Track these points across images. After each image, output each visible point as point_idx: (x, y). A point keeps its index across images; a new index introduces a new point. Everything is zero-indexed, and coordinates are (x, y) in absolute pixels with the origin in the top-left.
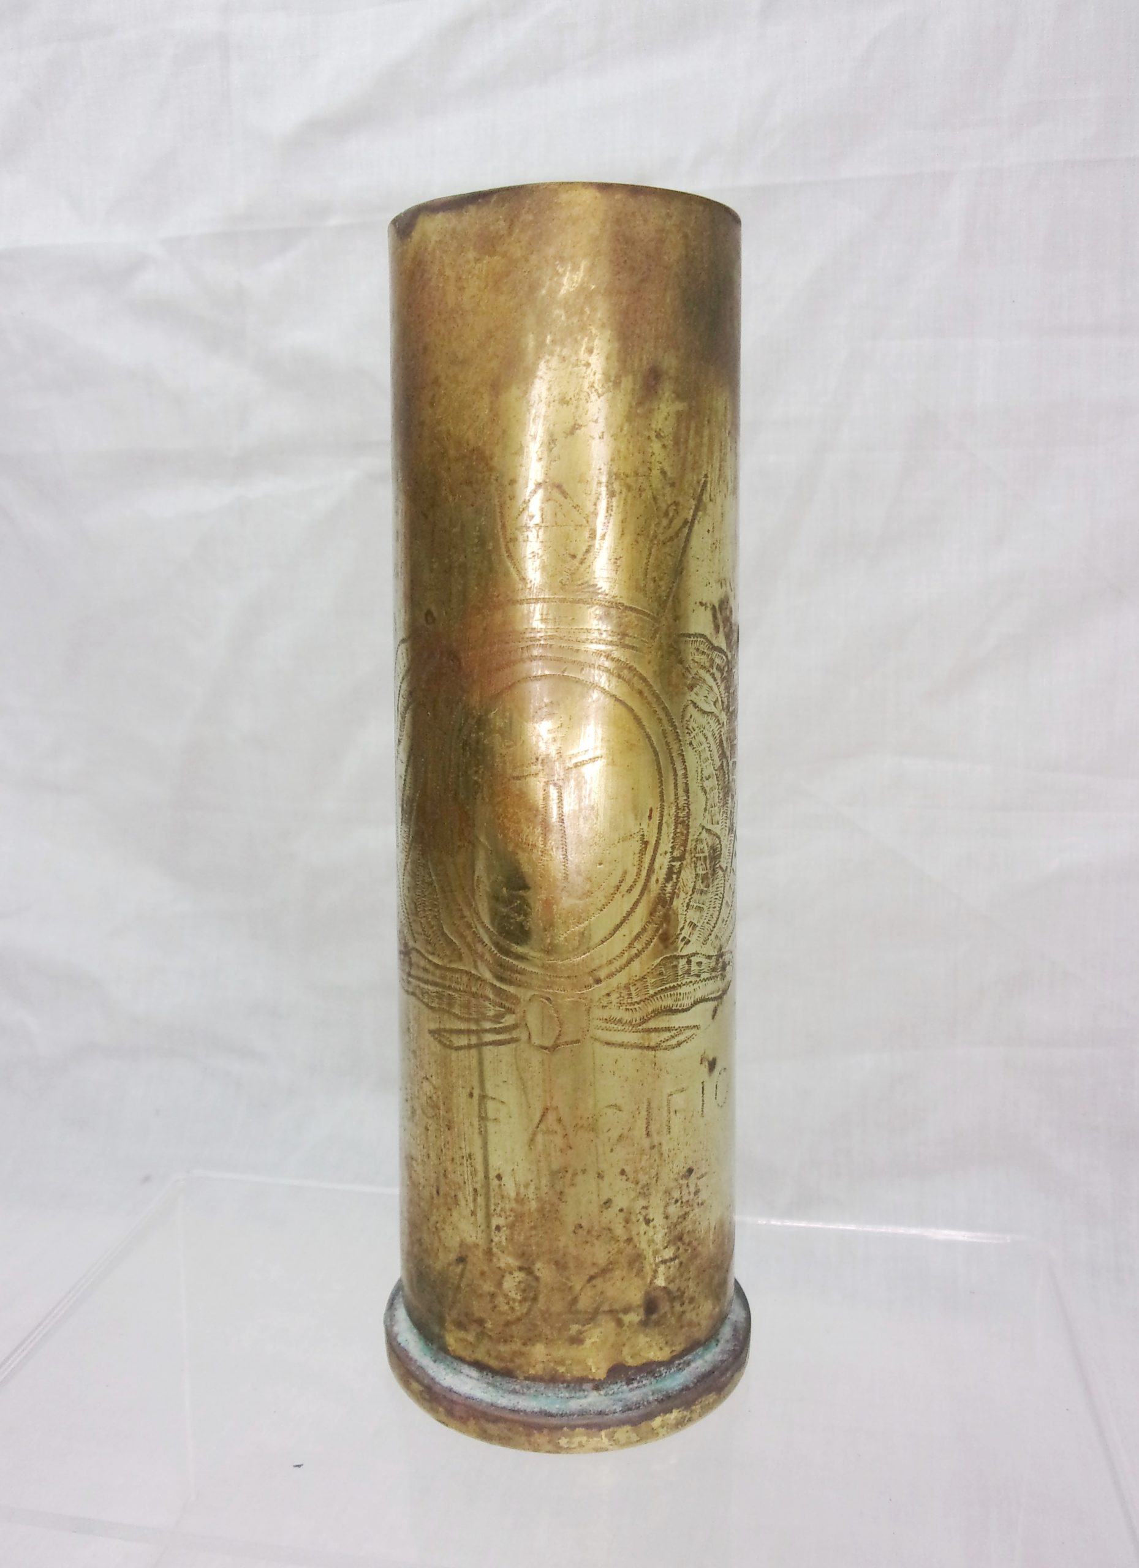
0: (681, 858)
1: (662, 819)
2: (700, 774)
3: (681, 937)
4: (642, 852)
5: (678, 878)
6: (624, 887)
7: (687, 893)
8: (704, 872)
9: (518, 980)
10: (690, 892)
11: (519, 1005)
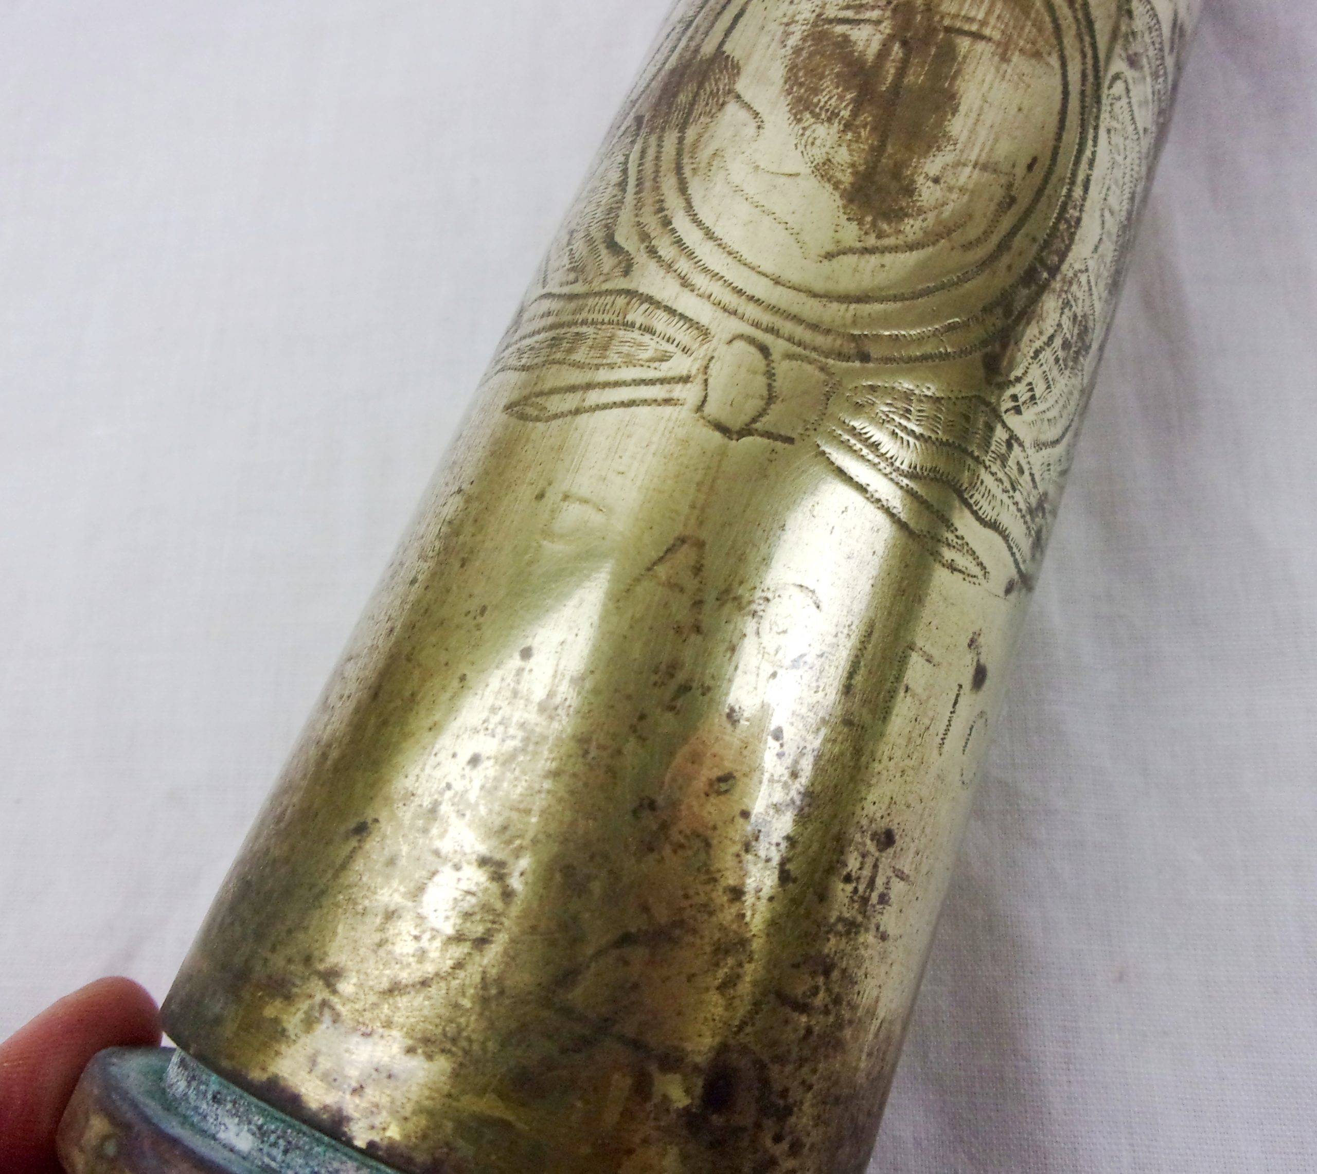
1: (1046, 187)
3: (1012, 390)
4: (1004, 207)
6: (959, 236)
7: (1041, 333)
8: (1068, 336)
9: (722, 305)
10: (1045, 338)
11: (706, 346)
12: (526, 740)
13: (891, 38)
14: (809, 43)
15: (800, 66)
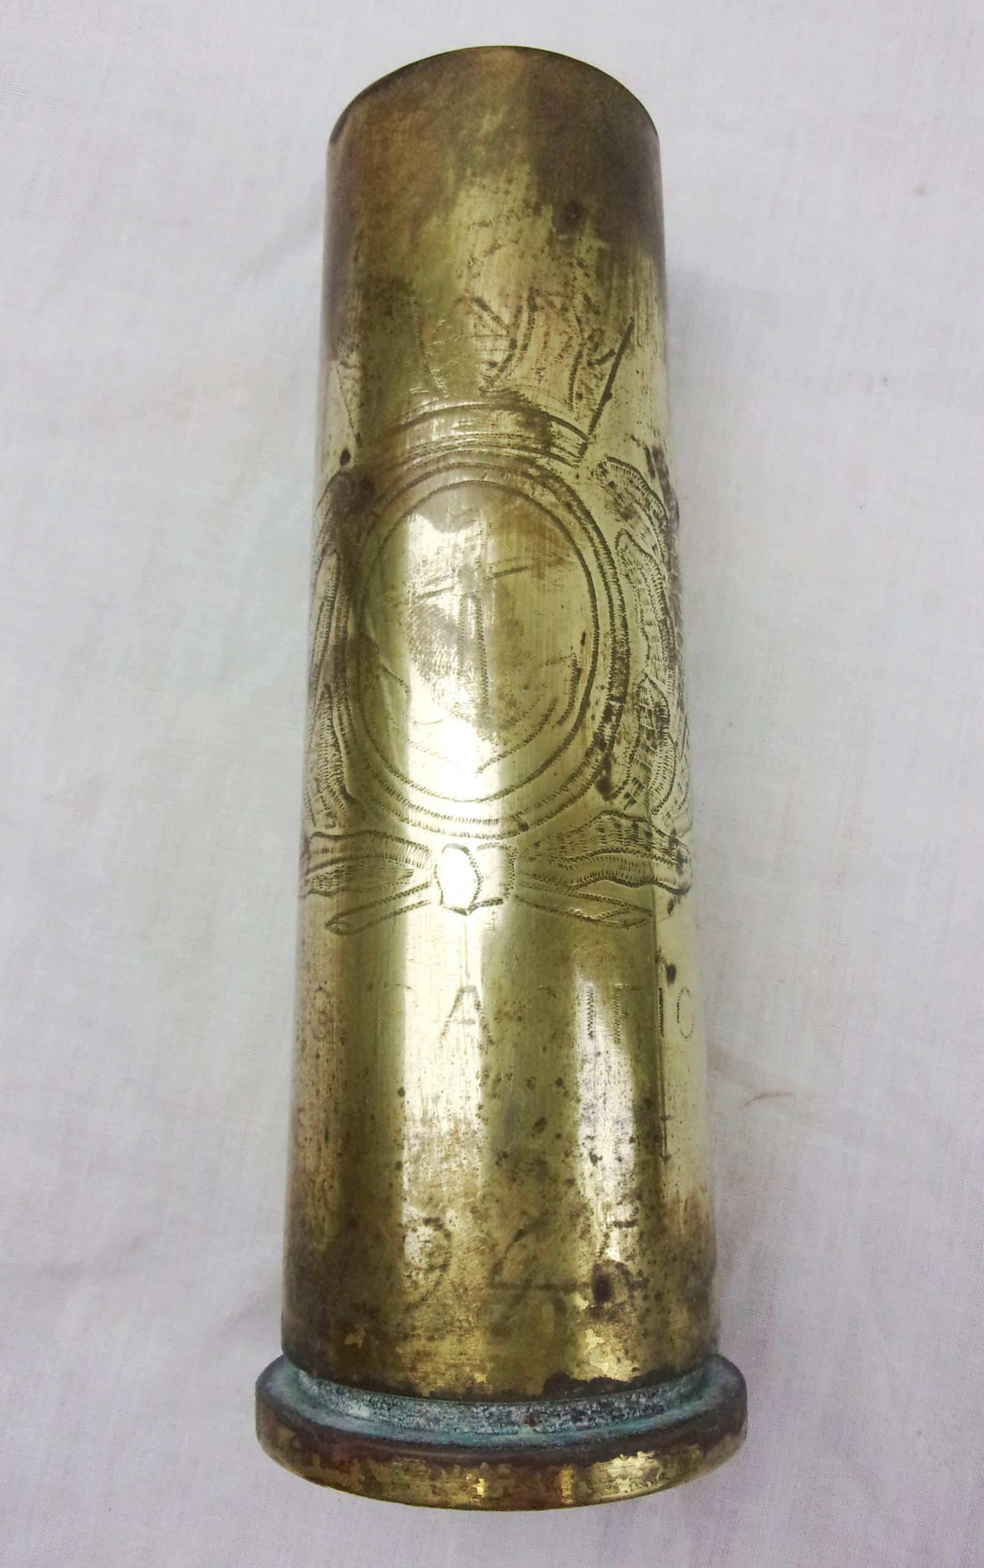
0: (621, 699)
1: (598, 648)
2: (639, 615)
3: (623, 792)
4: (576, 679)
5: (618, 720)
6: (554, 718)
7: (629, 743)
8: (650, 728)
9: (429, 828)
10: (634, 744)
11: (430, 858)
12: (422, 1144)
13: (464, 596)
14: (415, 618)
15: (415, 637)
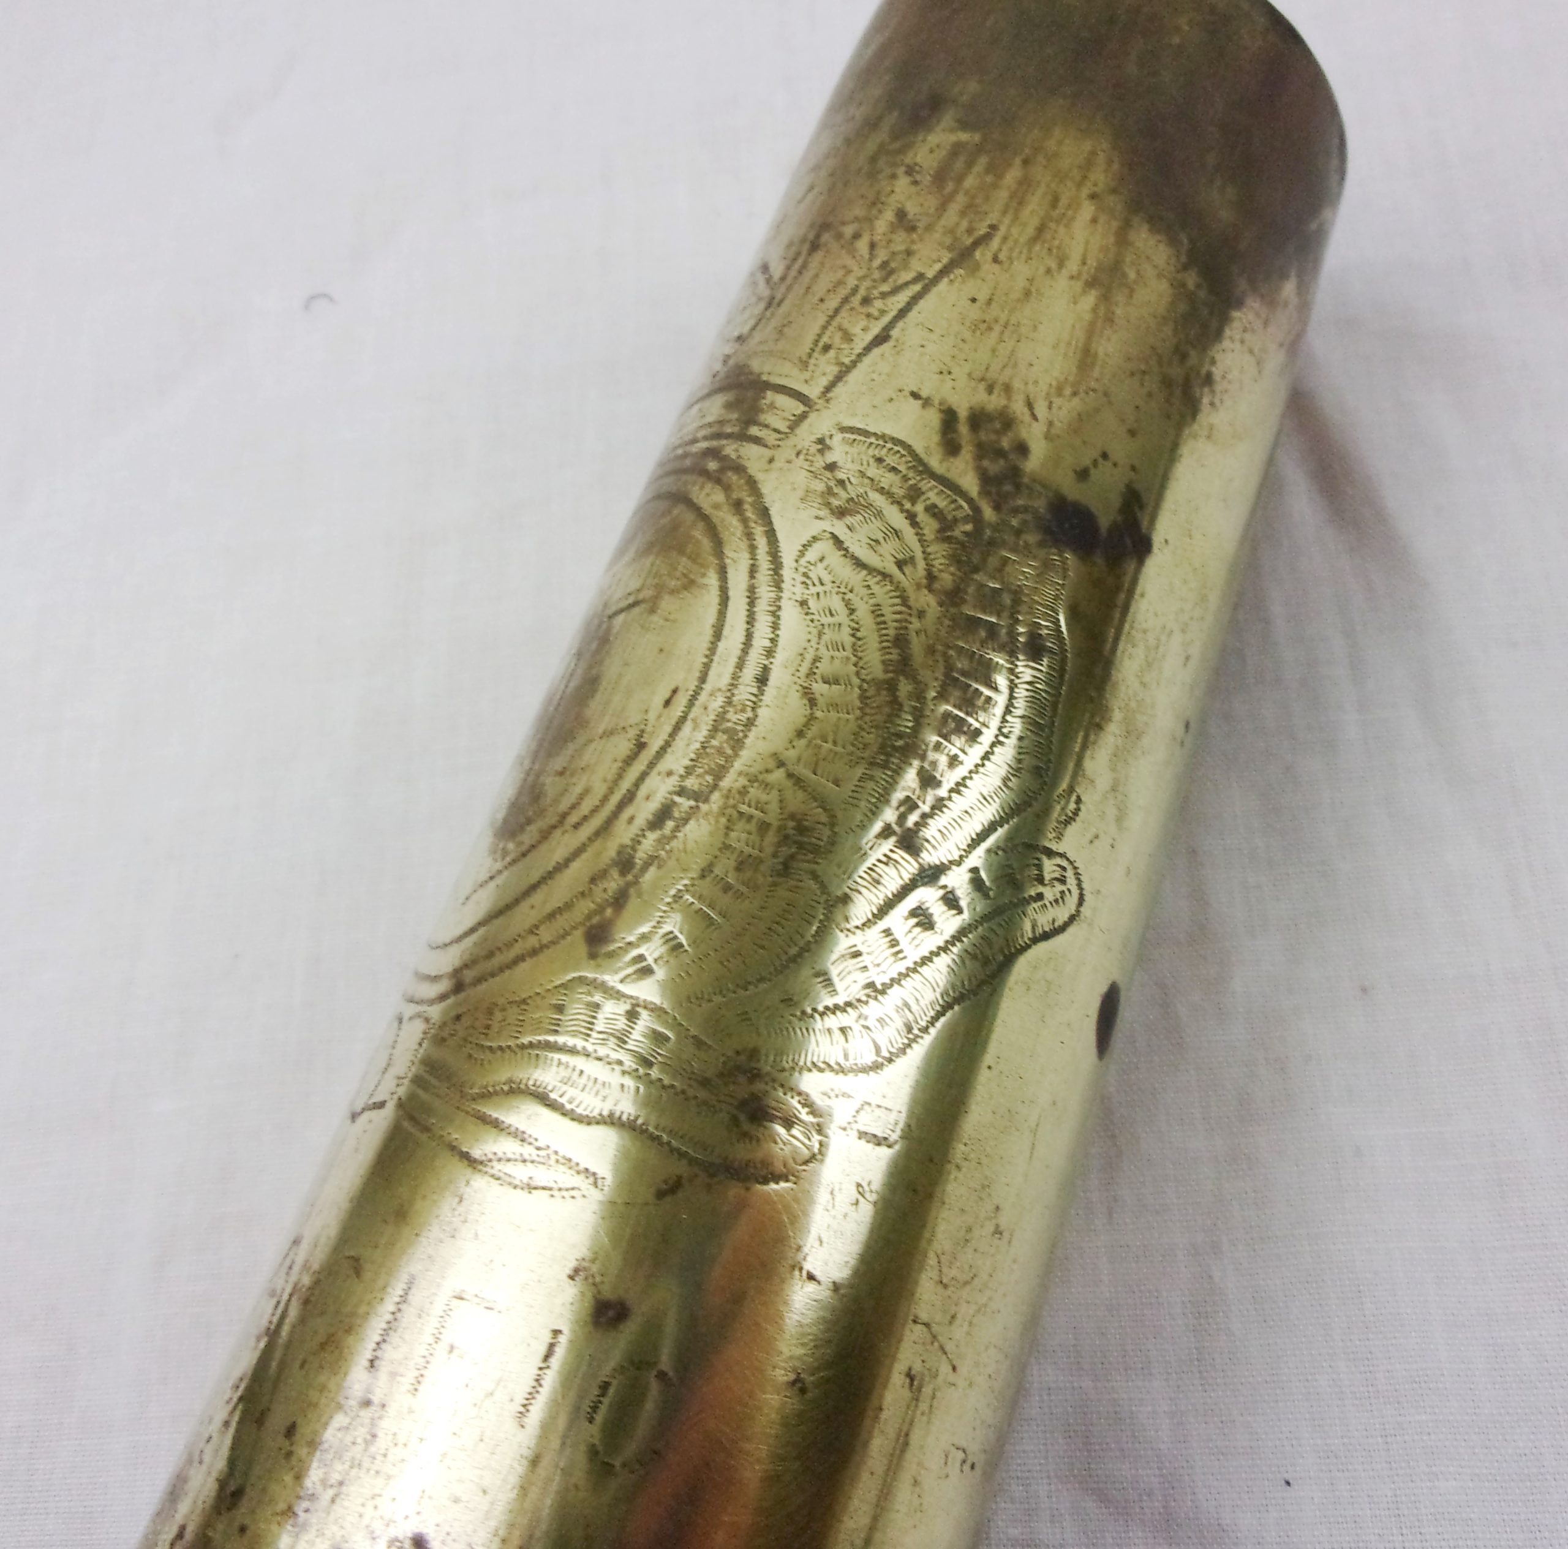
0: (700, 797)
1: (690, 711)
2: (808, 663)
3: (635, 953)
4: (629, 761)
5: (677, 829)
